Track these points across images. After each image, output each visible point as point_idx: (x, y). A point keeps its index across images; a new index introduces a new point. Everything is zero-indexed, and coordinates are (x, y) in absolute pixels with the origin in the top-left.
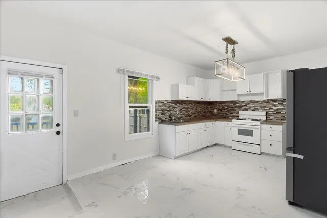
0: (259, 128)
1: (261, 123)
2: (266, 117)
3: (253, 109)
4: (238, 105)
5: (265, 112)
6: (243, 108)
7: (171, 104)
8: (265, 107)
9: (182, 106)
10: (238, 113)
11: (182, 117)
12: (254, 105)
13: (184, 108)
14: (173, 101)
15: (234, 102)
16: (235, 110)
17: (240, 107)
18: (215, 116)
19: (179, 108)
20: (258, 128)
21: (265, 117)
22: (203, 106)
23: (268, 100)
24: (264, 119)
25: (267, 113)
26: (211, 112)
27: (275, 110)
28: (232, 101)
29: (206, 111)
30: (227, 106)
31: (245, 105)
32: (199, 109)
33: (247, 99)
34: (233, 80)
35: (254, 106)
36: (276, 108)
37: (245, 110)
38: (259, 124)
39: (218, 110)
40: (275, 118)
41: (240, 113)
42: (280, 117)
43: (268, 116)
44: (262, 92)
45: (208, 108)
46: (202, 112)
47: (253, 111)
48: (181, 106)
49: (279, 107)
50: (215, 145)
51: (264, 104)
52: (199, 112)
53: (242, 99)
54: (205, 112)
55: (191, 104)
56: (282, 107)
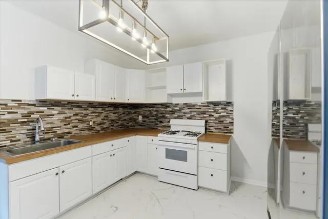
0: (196, 149)
1: (198, 140)
2: (206, 129)
3: (189, 115)
4: (170, 109)
5: (204, 121)
6: (176, 115)
7: (33, 109)
8: (204, 113)
9: (69, 113)
10: (169, 122)
11: (69, 133)
12: (189, 111)
13: (76, 115)
14: (41, 101)
15: (165, 105)
16: (166, 118)
17: (173, 112)
18: (140, 125)
19: (62, 116)
20: (194, 149)
21: (204, 128)
22: (121, 110)
23: (208, 103)
24: (203, 131)
25: (206, 122)
26: (135, 120)
27: (216, 118)
28: (162, 104)
29: (126, 118)
30: (156, 111)
31: (178, 110)
32: (113, 116)
33: (181, 101)
34: (148, 62)
35: (191, 112)
36: (217, 115)
37: (179, 117)
38: (196, 142)
39: (144, 116)
40: (217, 129)
41: (173, 122)
42: (222, 128)
43: (208, 127)
44: (201, 91)
45: (129, 113)
46: (119, 120)
47: (189, 118)
48: (67, 111)
49: (222, 114)
50: (136, 172)
51: (203, 109)
52: (113, 121)
53: (175, 101)
54: (125, 120)
55: (94, 107)
56: (225, 114)
